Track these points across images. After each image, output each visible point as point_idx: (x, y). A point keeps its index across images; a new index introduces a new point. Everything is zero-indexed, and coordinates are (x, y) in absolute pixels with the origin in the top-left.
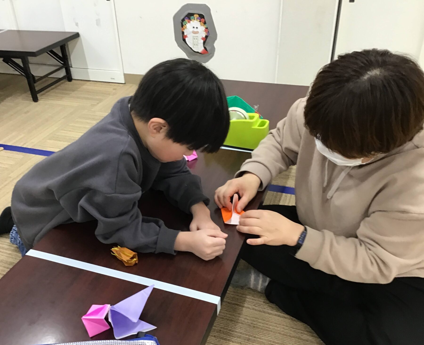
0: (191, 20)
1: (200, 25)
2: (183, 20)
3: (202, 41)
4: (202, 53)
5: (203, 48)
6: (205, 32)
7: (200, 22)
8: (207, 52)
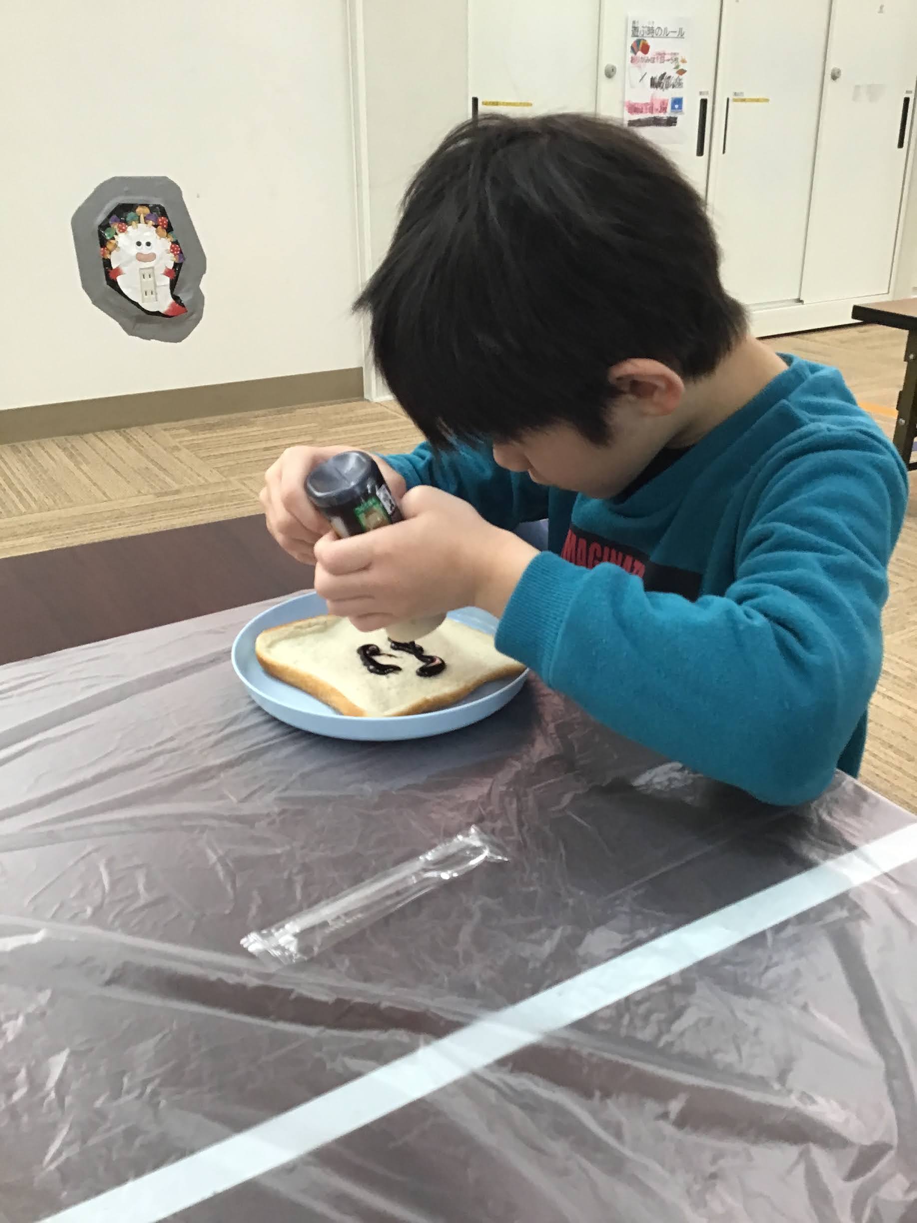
3: (167, 280)
6: (172, 255)
7: (155, 229)
8: (183, 309)
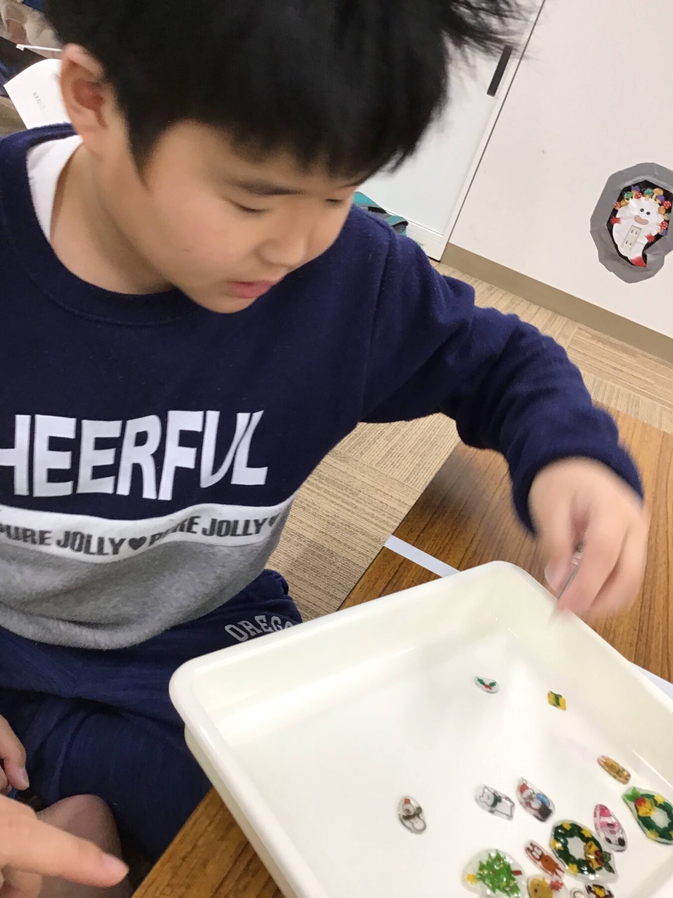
0: (645, 195)
1: (657, 210)
2: (628, 189)
3: (646, 241)
4: (633, 263)
5: (640, 255)
6: (659, 227)
7: (659, 206)
8: (644, 264)
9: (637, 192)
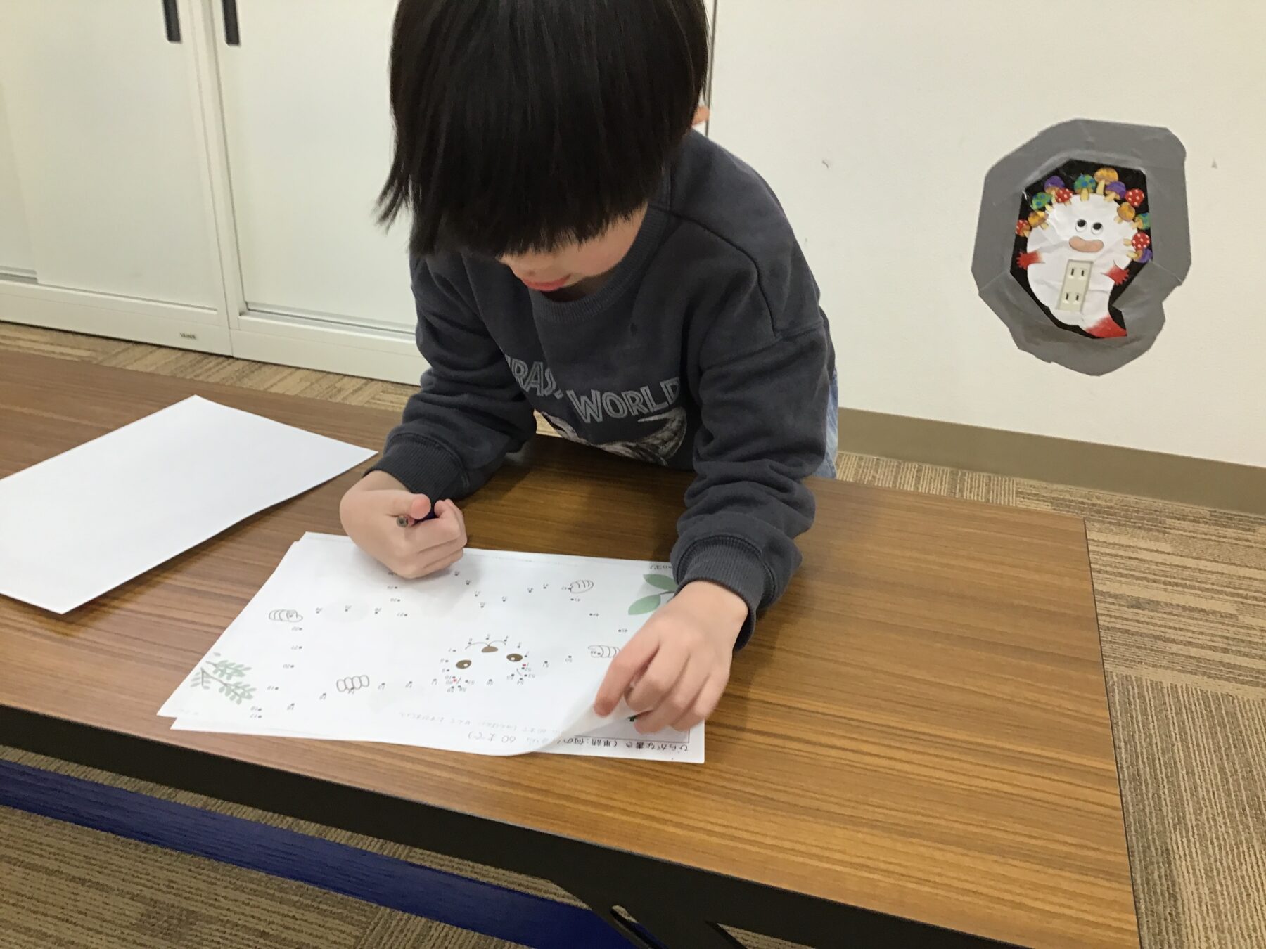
0: (1077, 191)
1: (1116, 214)
2: (1036, 189)
3: (1110, 284)
4: (1095, 334)
5: (1105, 313)
6: (1132, 248)
7: (1117, 205)
8: (1121, 330)
9: (1057, 189)
